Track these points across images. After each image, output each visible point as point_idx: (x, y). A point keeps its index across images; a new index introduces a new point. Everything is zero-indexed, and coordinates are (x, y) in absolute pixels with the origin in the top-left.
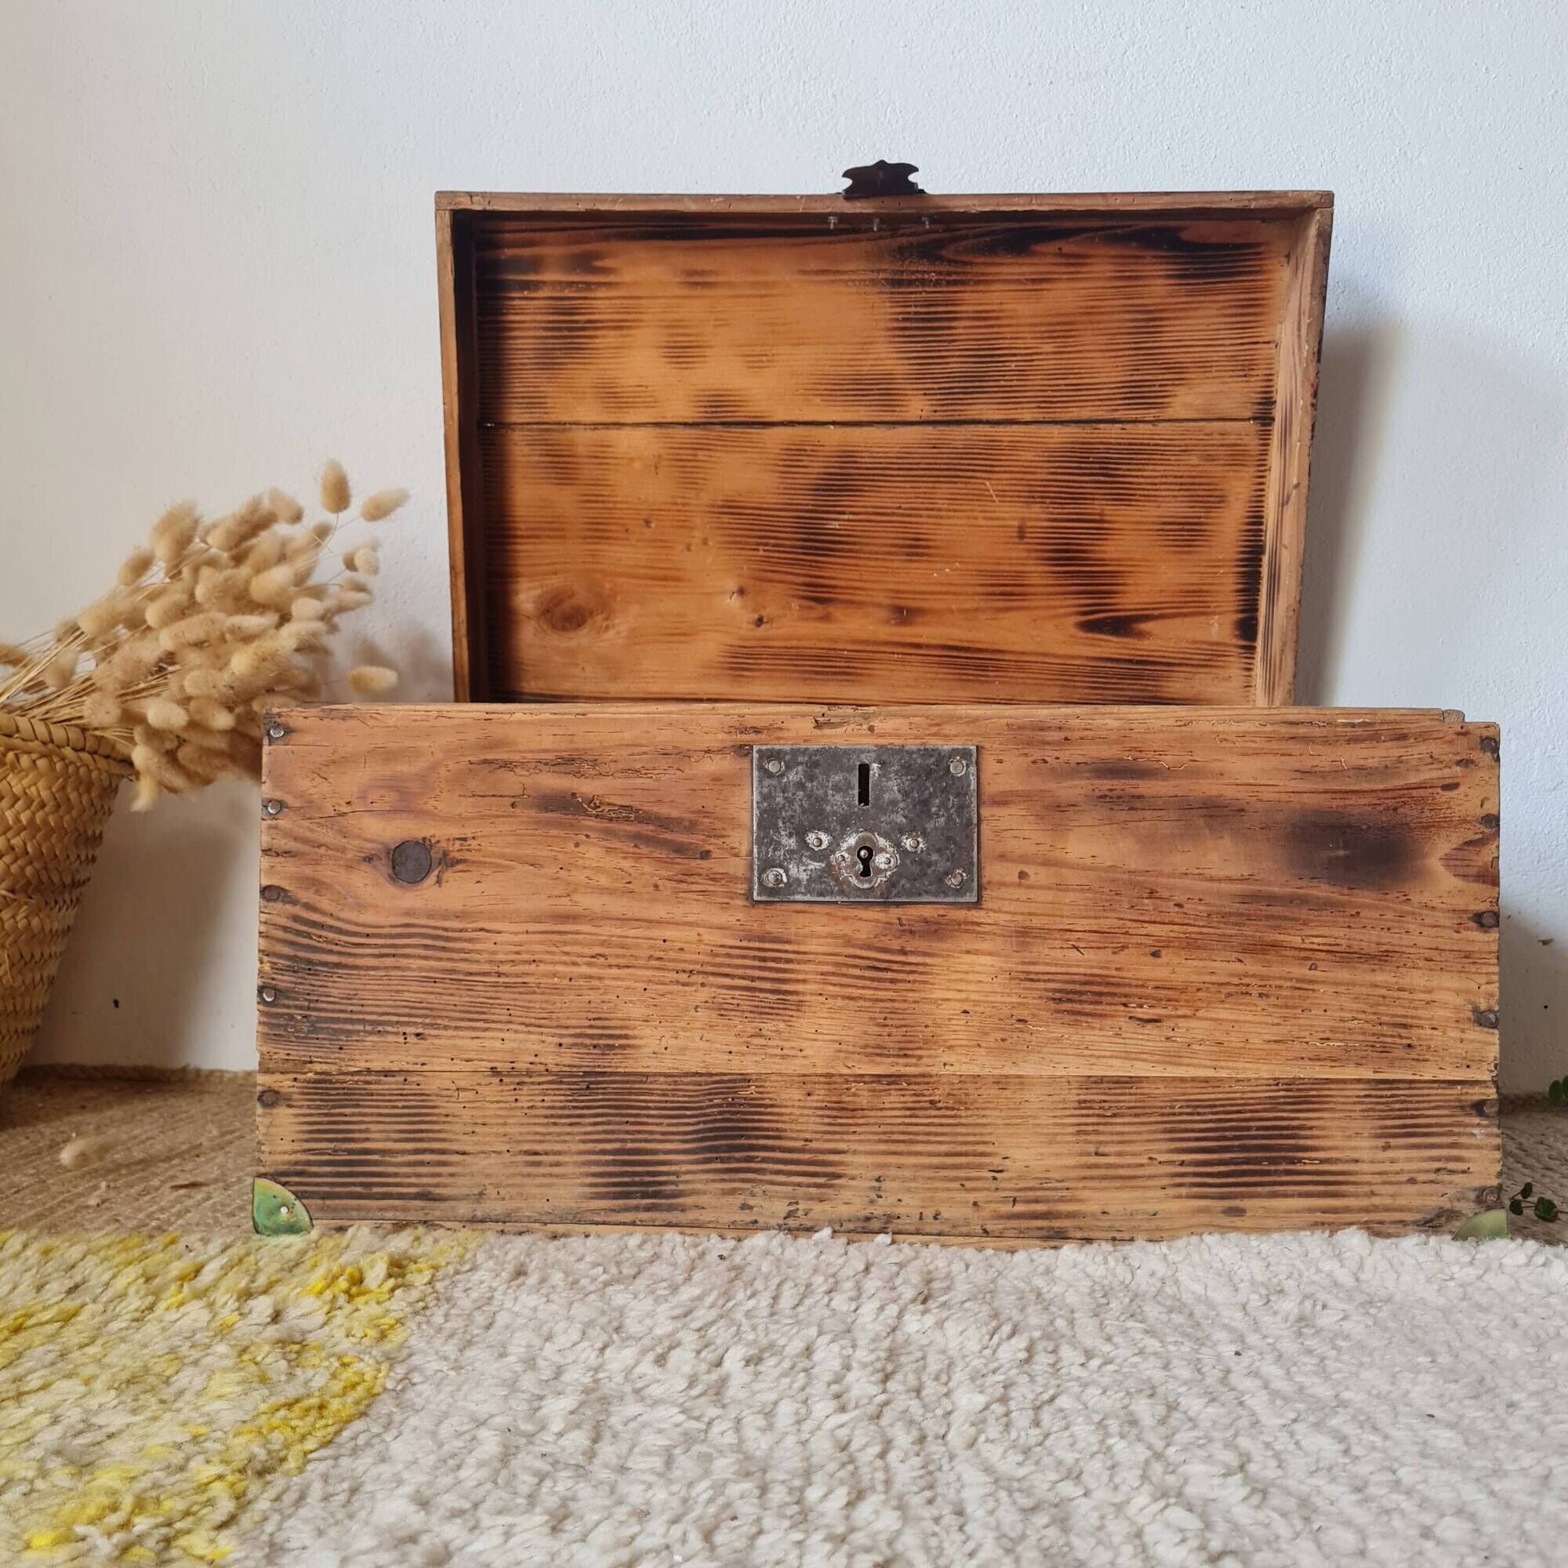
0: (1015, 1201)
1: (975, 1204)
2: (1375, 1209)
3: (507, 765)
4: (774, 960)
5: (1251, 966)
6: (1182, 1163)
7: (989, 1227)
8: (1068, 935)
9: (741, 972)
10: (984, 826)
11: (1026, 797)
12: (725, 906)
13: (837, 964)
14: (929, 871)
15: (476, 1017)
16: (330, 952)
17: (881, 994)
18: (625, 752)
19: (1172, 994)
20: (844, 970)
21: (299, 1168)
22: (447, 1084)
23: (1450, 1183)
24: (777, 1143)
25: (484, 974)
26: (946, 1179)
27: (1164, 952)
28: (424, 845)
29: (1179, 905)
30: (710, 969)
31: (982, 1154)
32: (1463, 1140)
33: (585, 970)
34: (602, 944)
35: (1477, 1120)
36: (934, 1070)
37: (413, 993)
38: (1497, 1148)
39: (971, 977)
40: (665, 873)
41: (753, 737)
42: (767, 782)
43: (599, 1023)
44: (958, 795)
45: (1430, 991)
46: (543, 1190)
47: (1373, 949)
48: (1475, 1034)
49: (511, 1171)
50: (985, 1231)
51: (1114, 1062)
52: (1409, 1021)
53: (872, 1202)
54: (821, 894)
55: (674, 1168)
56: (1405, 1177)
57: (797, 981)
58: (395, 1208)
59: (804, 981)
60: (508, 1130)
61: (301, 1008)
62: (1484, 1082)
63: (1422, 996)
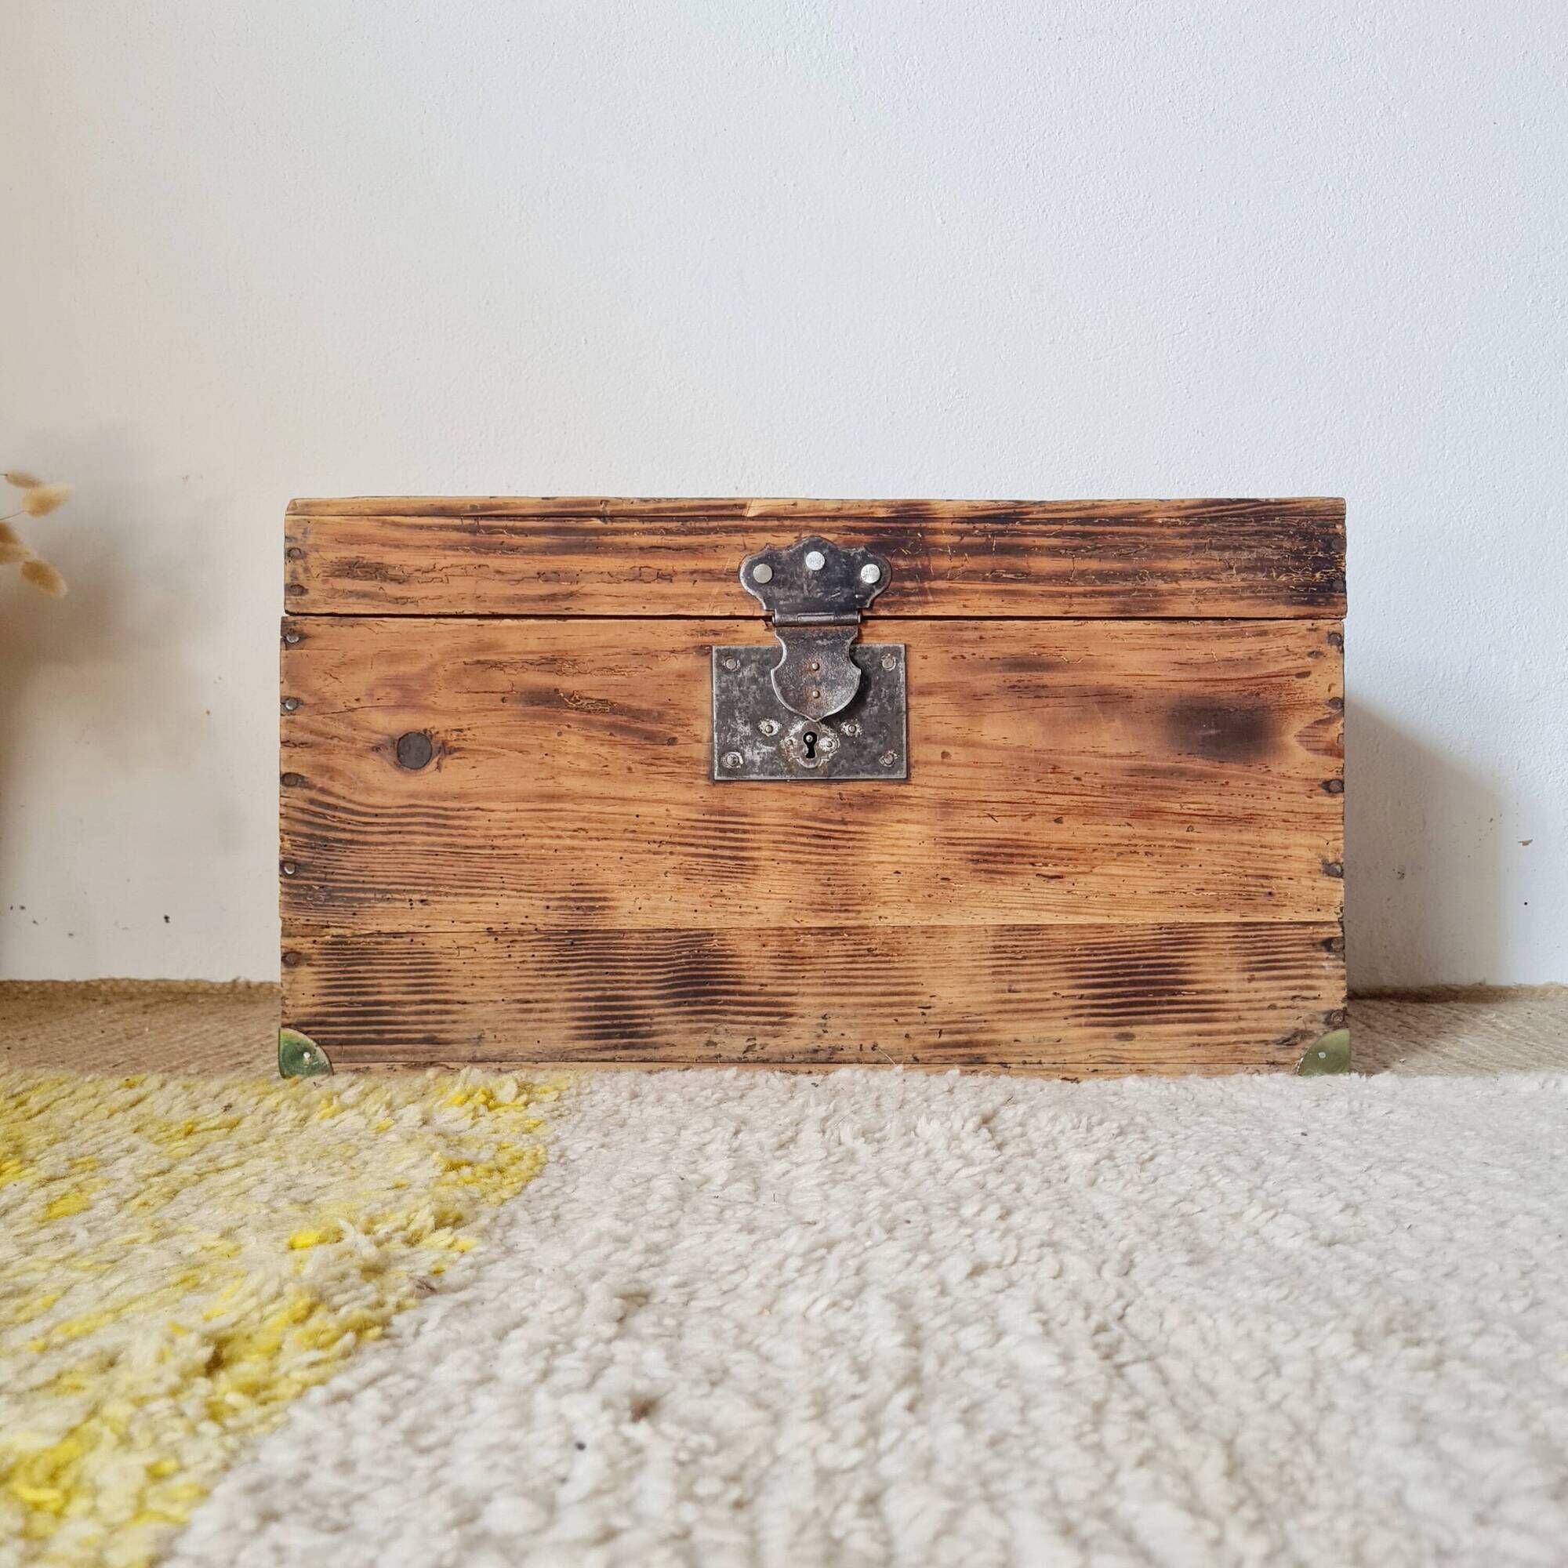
0: (940, 1033)
1: (907, 1036)
2: (1243, 1031)
3: (496, 665)
4: (733, 831)
5: (1139, 829)
6: (1082, 997)
7: (919, 1056)
8: (984, 806)
9: (704, 842)
10: (912, 713)
11: (947, 688)
12: (690, 786)
13: (786, 834)
14: (865, 753)
15: (472, 885)
16: (344, 830)
17: (825, 859)
18: (600, 653)
19: (1072, 854)
20: (793, 839)
21: (319, 1019)
22: (449, 943)
23: (1304, 1007)
24: (738, 988)
25: (480, 847)
26: (882, 1015)
27: (1065, 818)
28: (425, 736)
29: (1078, 779)
30: (677, 839)
31: (913, 994)
32: (1315, 971)
33: (569, 842)
34: (583, 819)
35: (1325, 955)
36: (871, 923)
37: (418, 864)
38: (1343, 978)
39: (901, 842)
40: (637, 758)
41: (712, 638)
42: (725, 678)
43: (581, 888)
44: (889, 686)
45: (1286, 848)
46: (536, 1033)
47: (1240, 814)
48: (1324, 882)
49: (506, 1017)
50: (916, 1060)
51: (1025, 913)
53: (819, 1036)
54: (772, 774)
55: (648, 1012)
56: (1266, 1004)
57: (753, 849)
58: (405, 1052)
59: (759, 849)
60: (503, 981)
61: (319, 879)
62: (1332, 922)
63: (1280, 852)
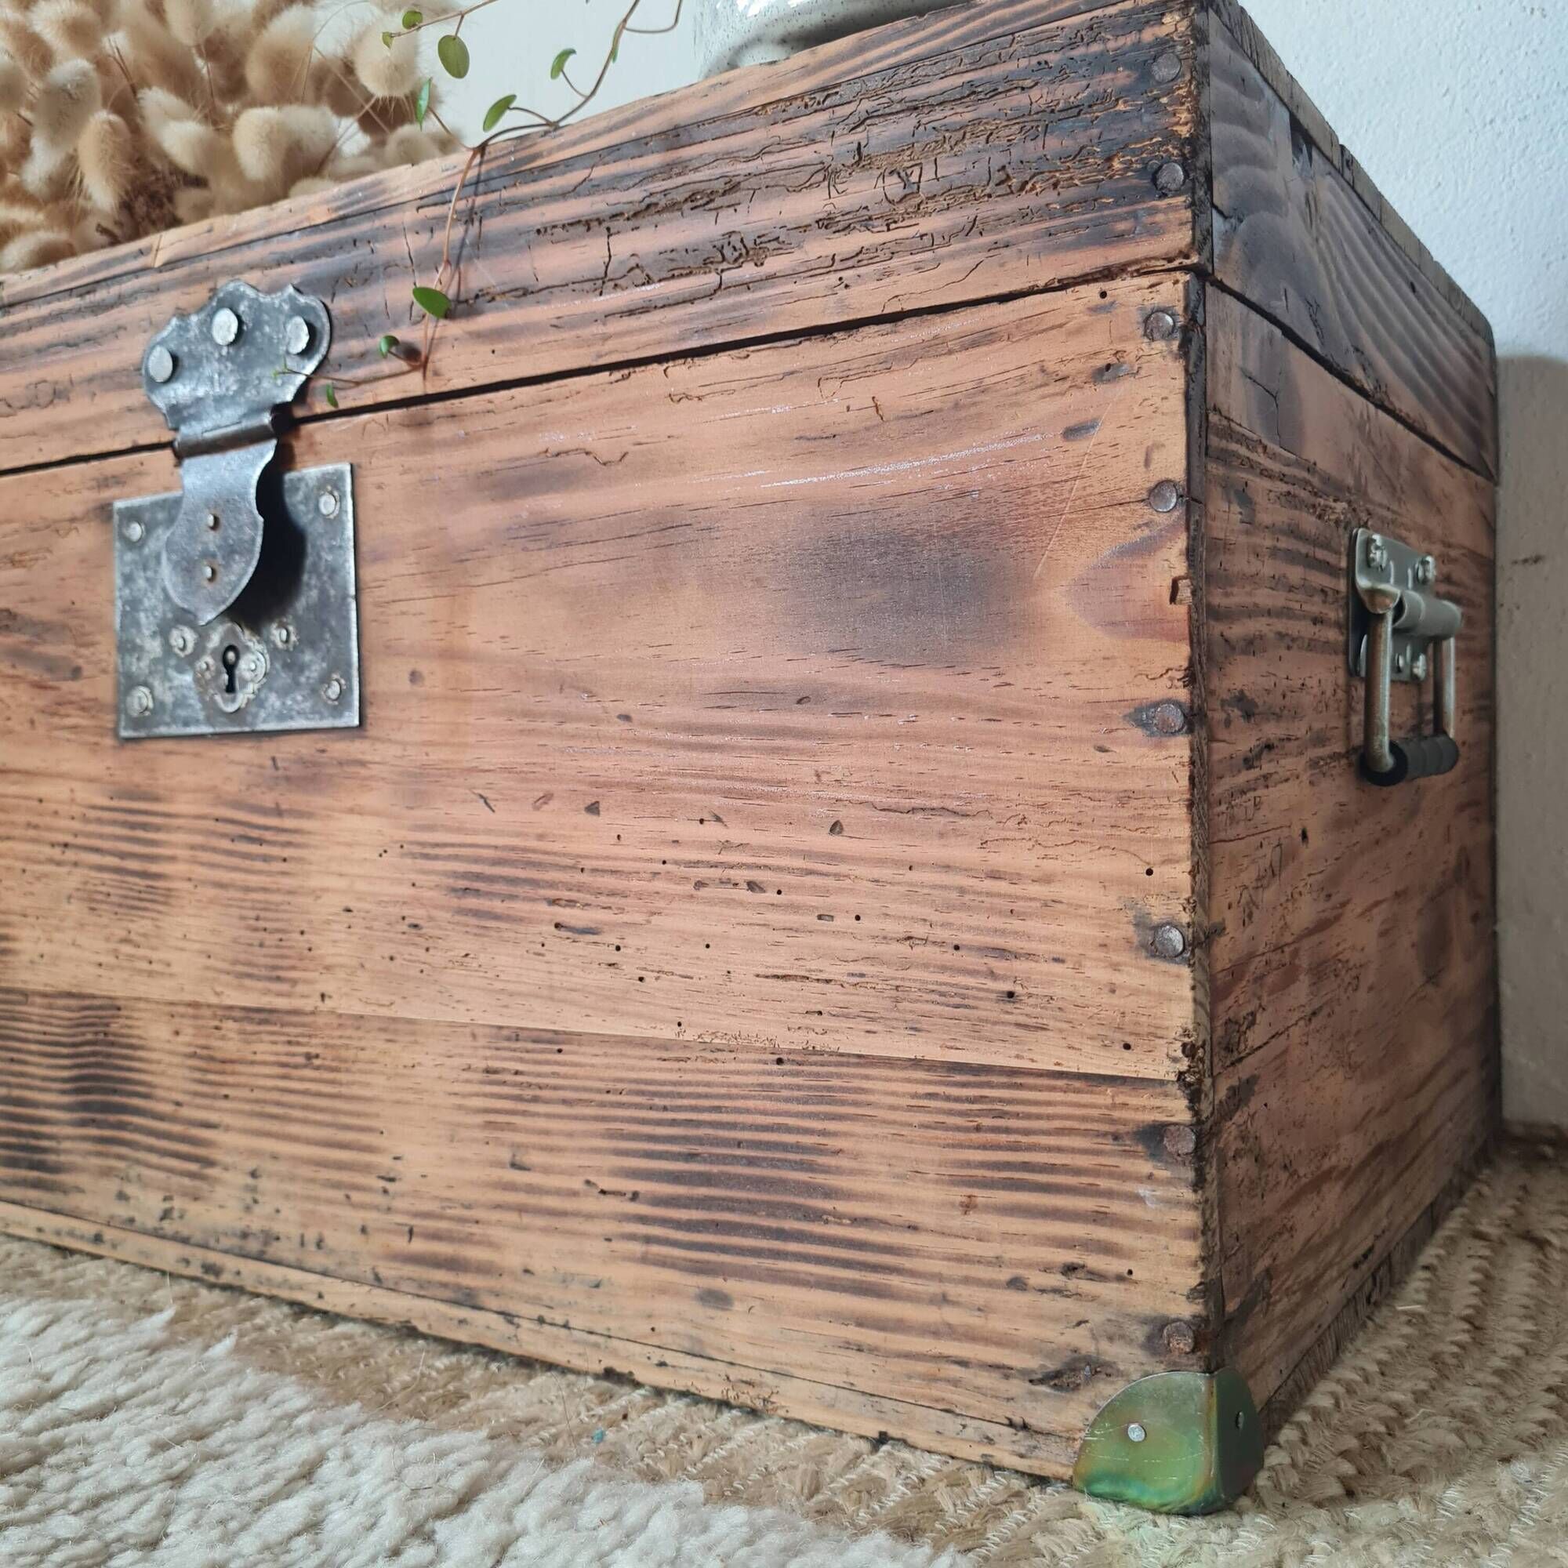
0: (411, 1233)
1: (363, 1230)
2: (952, 1332)
4: (143, 826)
5: (737, 828)
6: (637, 1197)
7: (381, 1272)
9: (110, 845)
10: (366, 598)
12: (95, 748)
14: (303, 679)
17: (254, 880)
19: (617, 883)
20: (213, 842)
23: (1094, 1299)
24: (146, 1104)
29: (626, 718)
30: (82, 841)
32: (1117, 1207)
35: (1145, 1167)
38: (1192, 1235)
40: (39, 703)
41: (109, 493)
42: (128, 557)
44: (331, 548)
45: (1047, 879)
50: (377, 1278)
51: (534, 1004)
52: (1012, 944)
53: (247, 1209)
54: (186, 724)
55: (54, 1130)
56: (1005, 1275)
57: (166, 859)
59: (174, 859)
62: (1162, 1083)
63: (1035, 890)
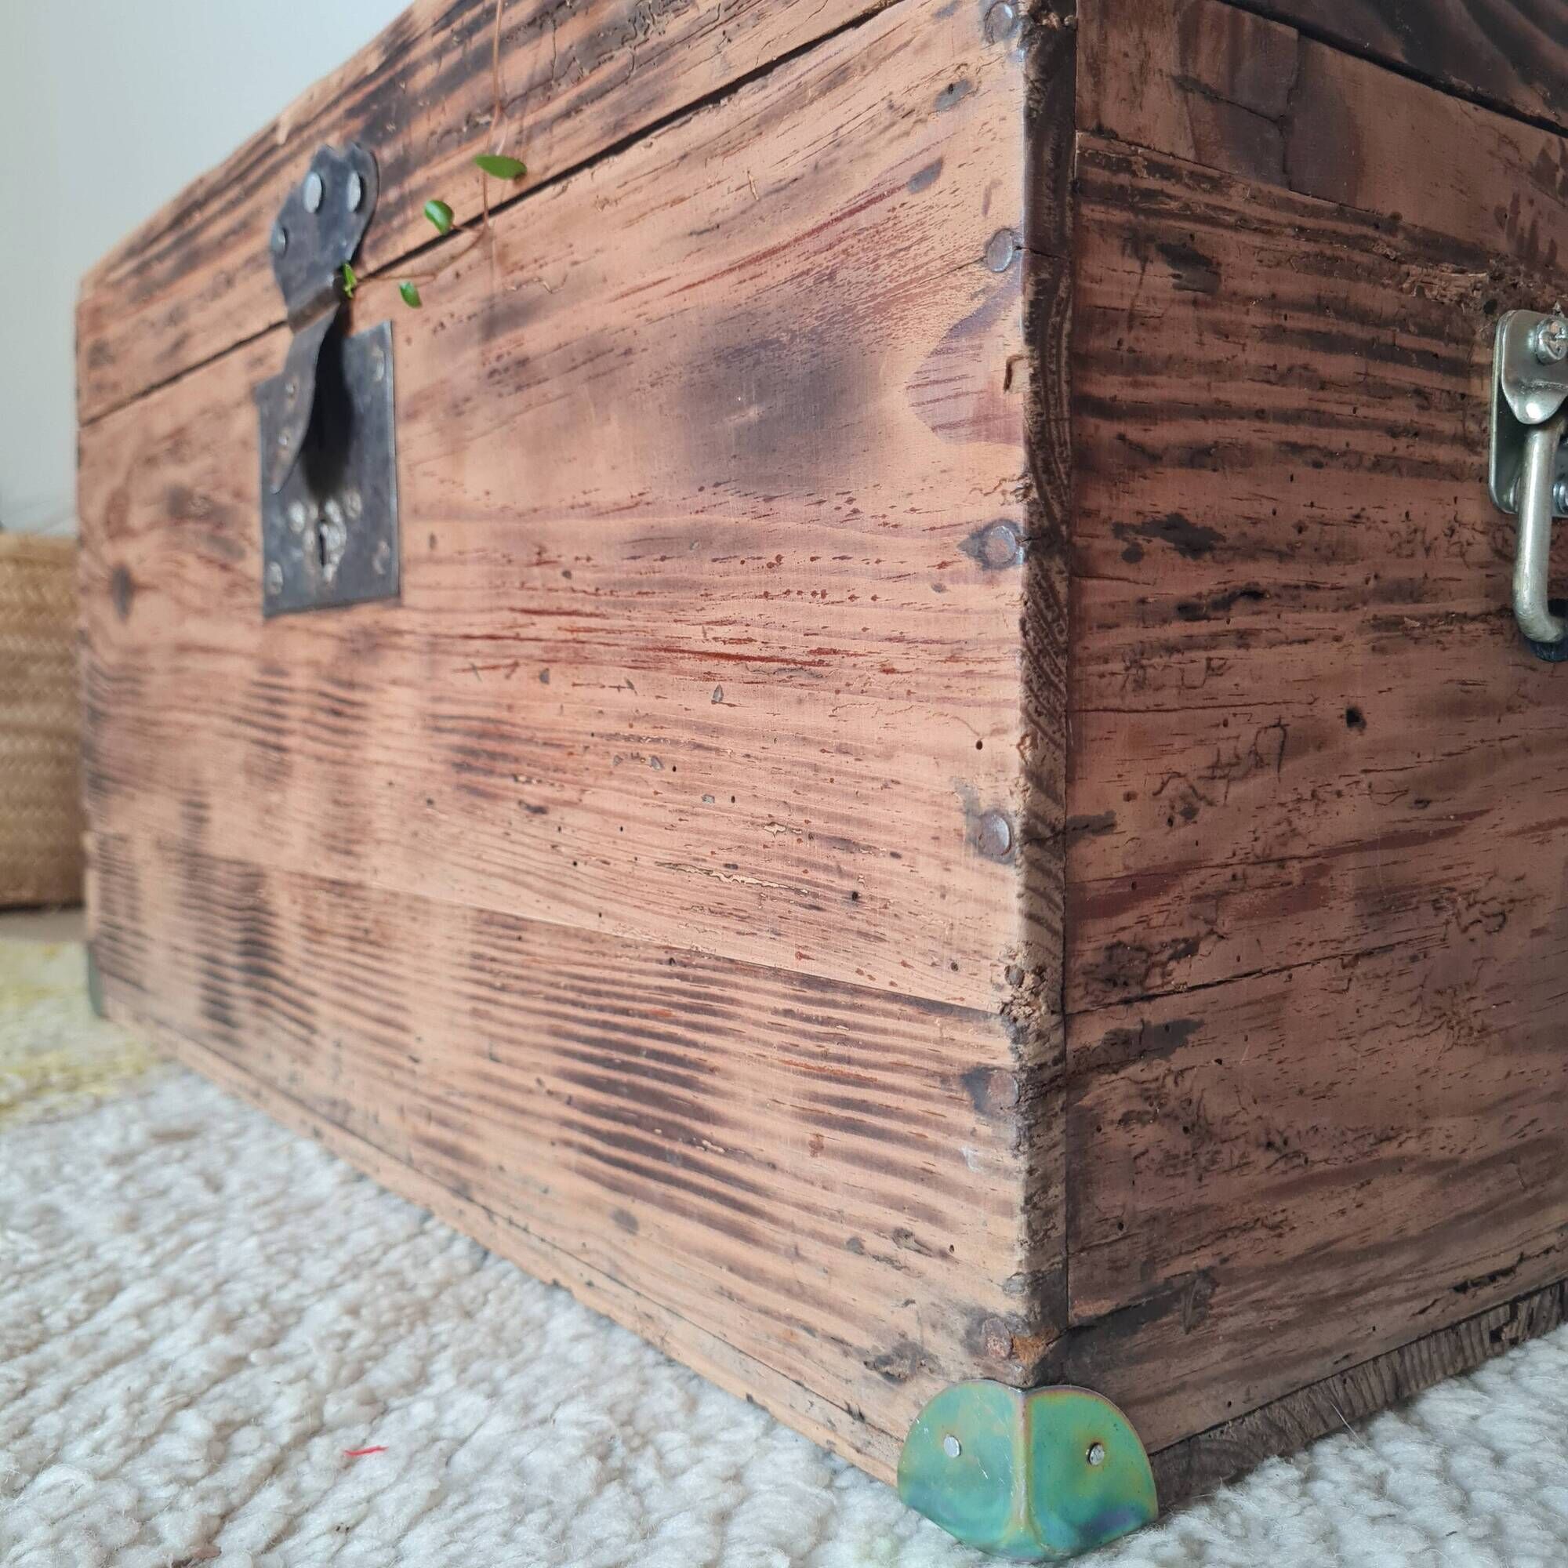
3: (155, 461)
4: (278, 701)
5: (643, 696)
6: (569, 1101)
8: (468, 646)
10: (401, 461)
11: (430, 398)
12: (253, 626)
13: (311, 706)
14: (364, 549)
17: (337, 753)
18: (201, 422)
20: (315, 715)
23: (920, 1275)
25: (152, 724)
26: (380, 1060)
27: (552, 671)
29: (567, 574)
31: (402, 1028)
32: (943, 1167)
34: (198, 683)
35: (967, 1119)
36: (367, 880)
39: (395, 724)
40: (224, 584)
41: (259, 371)
43: (196, 787)
44: (379, 413)
45: (888, 754)
47: (800, 648)
48: (970, 876)
51: (504, 886)
52: (855, 832)
55: (233, 988)
56: (845, 1233)
57: (288, 732)
59: (293, 732)
62: (986, 1015)
63: (876, 767)
